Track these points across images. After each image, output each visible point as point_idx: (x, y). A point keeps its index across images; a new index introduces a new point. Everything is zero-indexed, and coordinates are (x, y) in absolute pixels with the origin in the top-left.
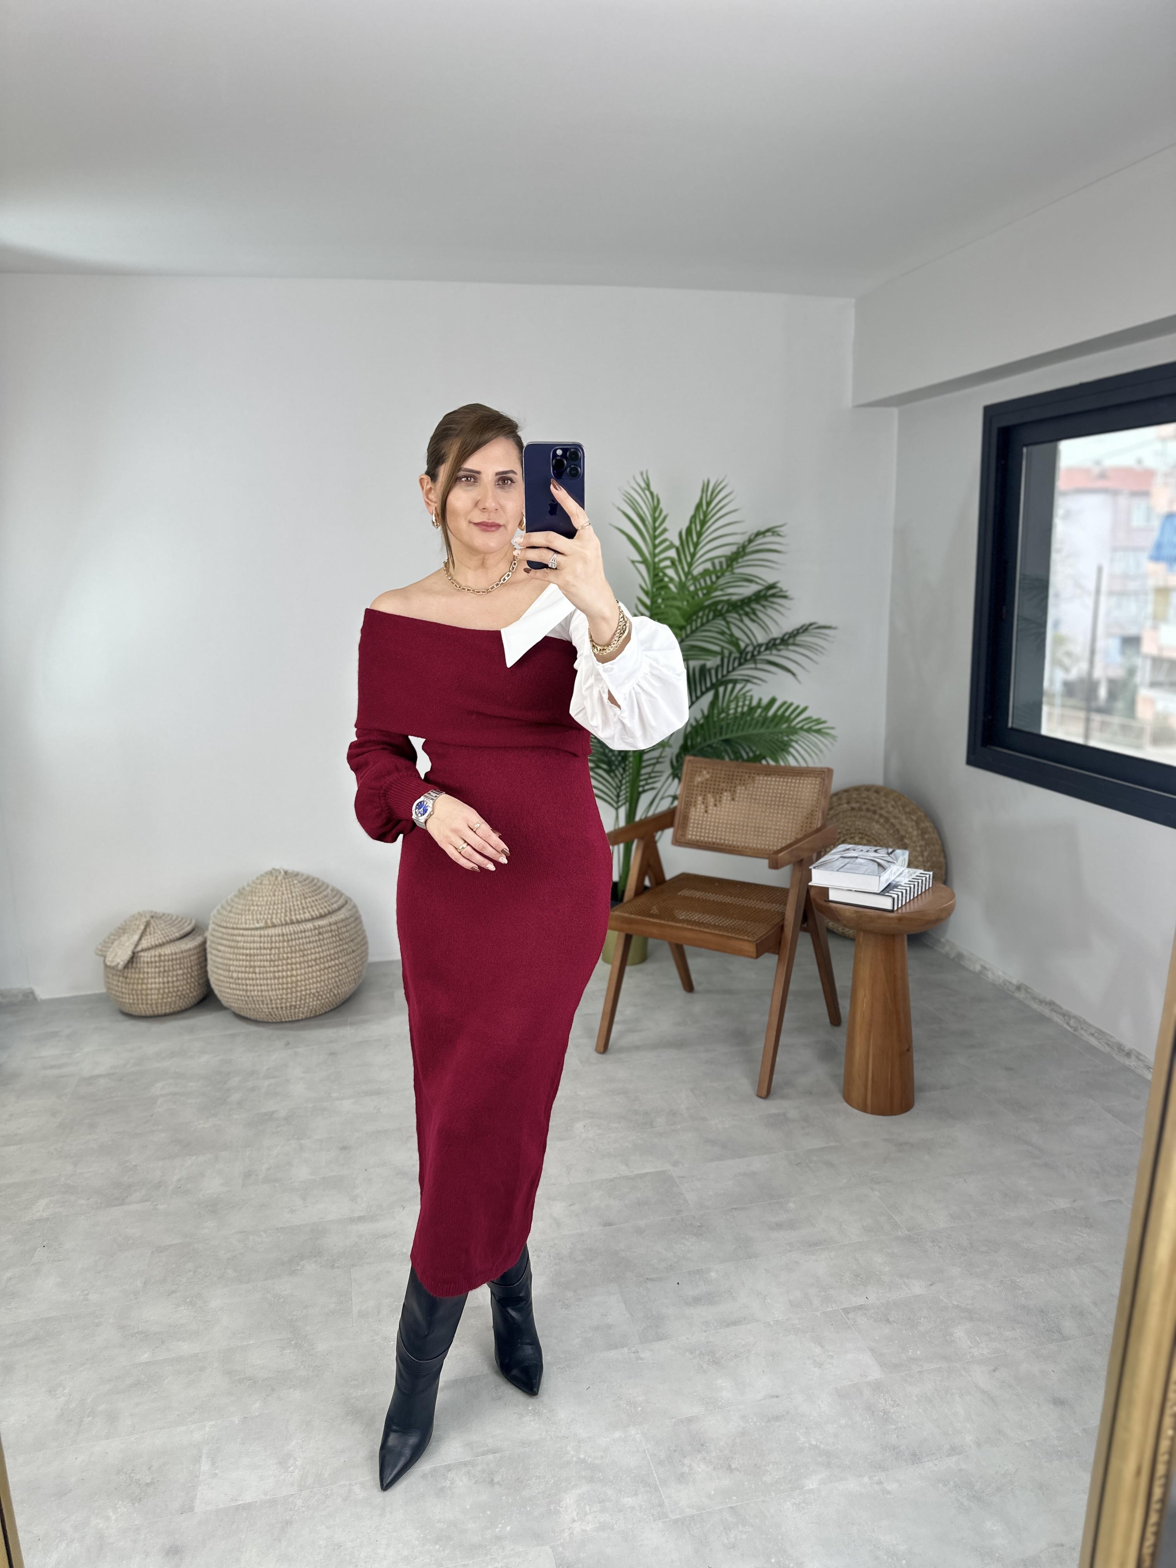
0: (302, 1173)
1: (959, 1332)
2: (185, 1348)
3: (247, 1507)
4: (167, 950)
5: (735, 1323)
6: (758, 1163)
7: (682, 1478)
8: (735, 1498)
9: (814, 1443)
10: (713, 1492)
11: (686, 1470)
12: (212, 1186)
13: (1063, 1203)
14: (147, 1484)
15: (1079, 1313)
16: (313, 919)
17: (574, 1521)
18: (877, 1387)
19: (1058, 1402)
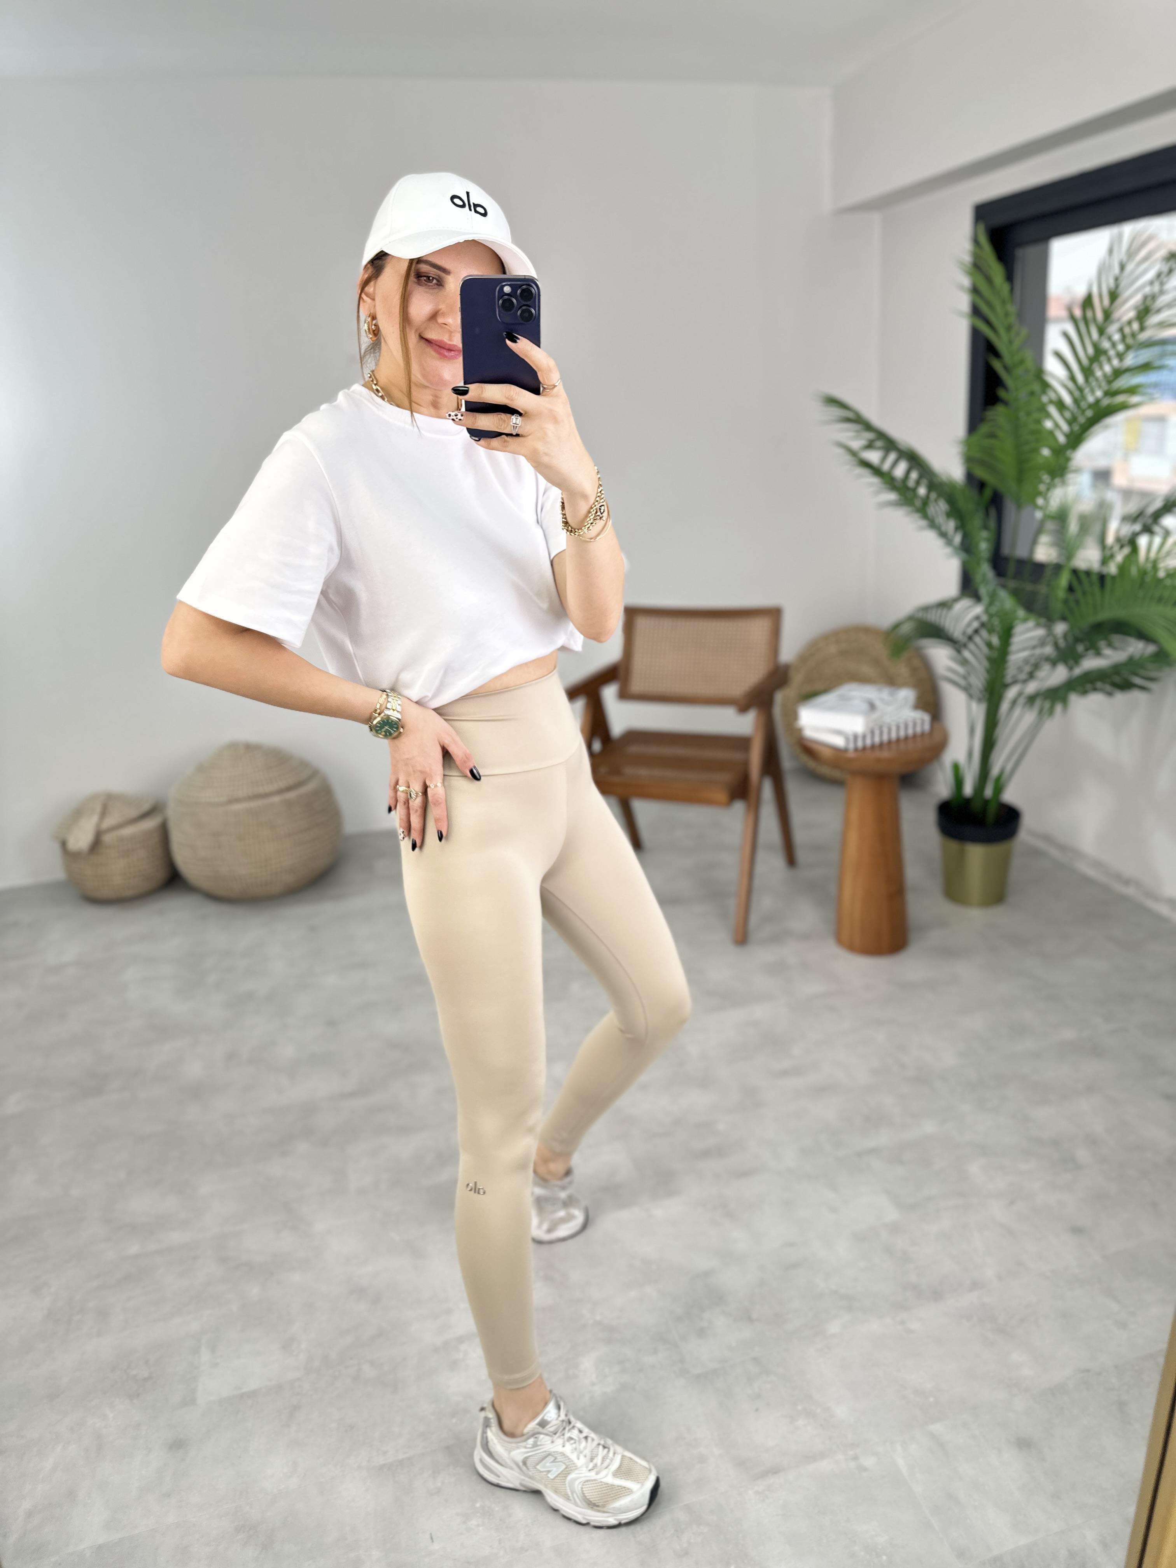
0: (286, 1051)
1: (975, 1168)
2: (175, 1237)
3: (252, 1395)
4: (128, 831)
5: (744, 1174)
7: (702, 1333)
8: (756, 1348)
9: (833, 1287)
10: (734, 1344)
11: (705, 1324)
12: (194, 1070)
13: (1069, 1034)
14: (145, 1379)
15: (1092, 1141)
16: (280, 792)
18: (895, 1228)
19: (1077, 1231)
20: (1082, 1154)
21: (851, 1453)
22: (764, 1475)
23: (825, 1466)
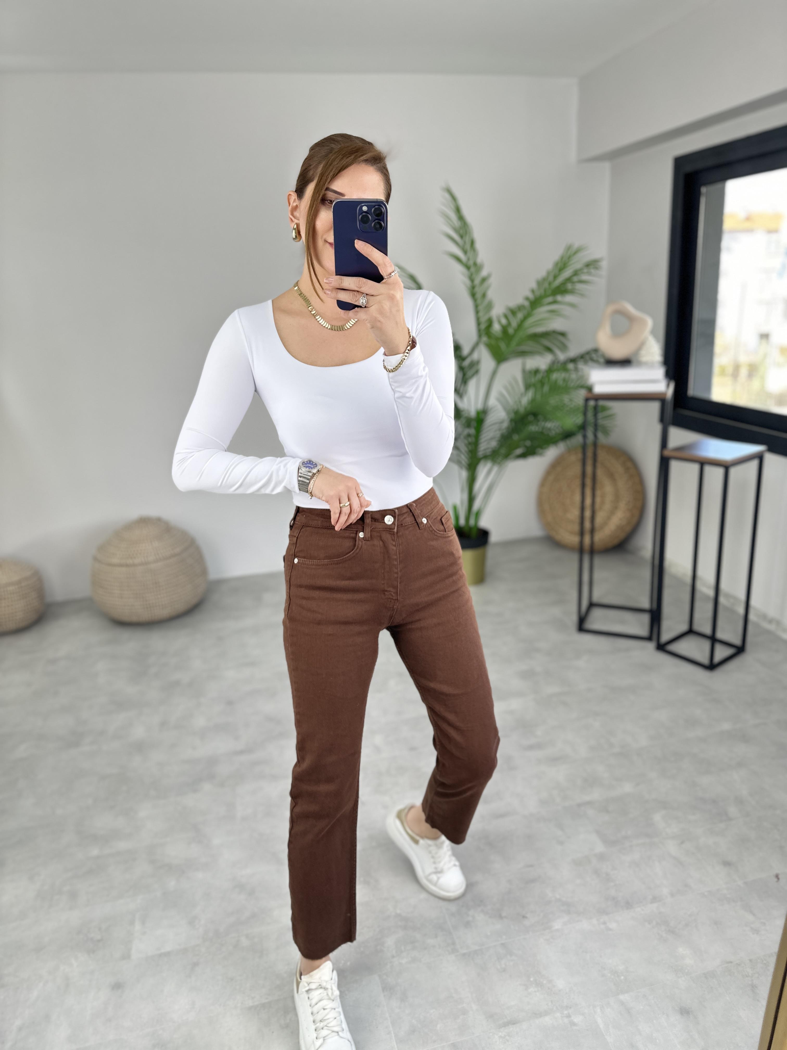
0: (200, 722)
1: (657, 817)
2: (122, 845)
3: (168, 954)
6: (515, 704)
7: (467, 925)
8: (504, 937)
9: (558, 896)
10: (489, 934)
11: (470, 919)
12: (139, 732)
13: (726, 726)
14: (99, 941)
17: (393, 957)
18: (601, 857)
19: (727, 864)
20: (733, 810)
21: (566, 1012)
22: (506, 1024)
23: (547, 1020)
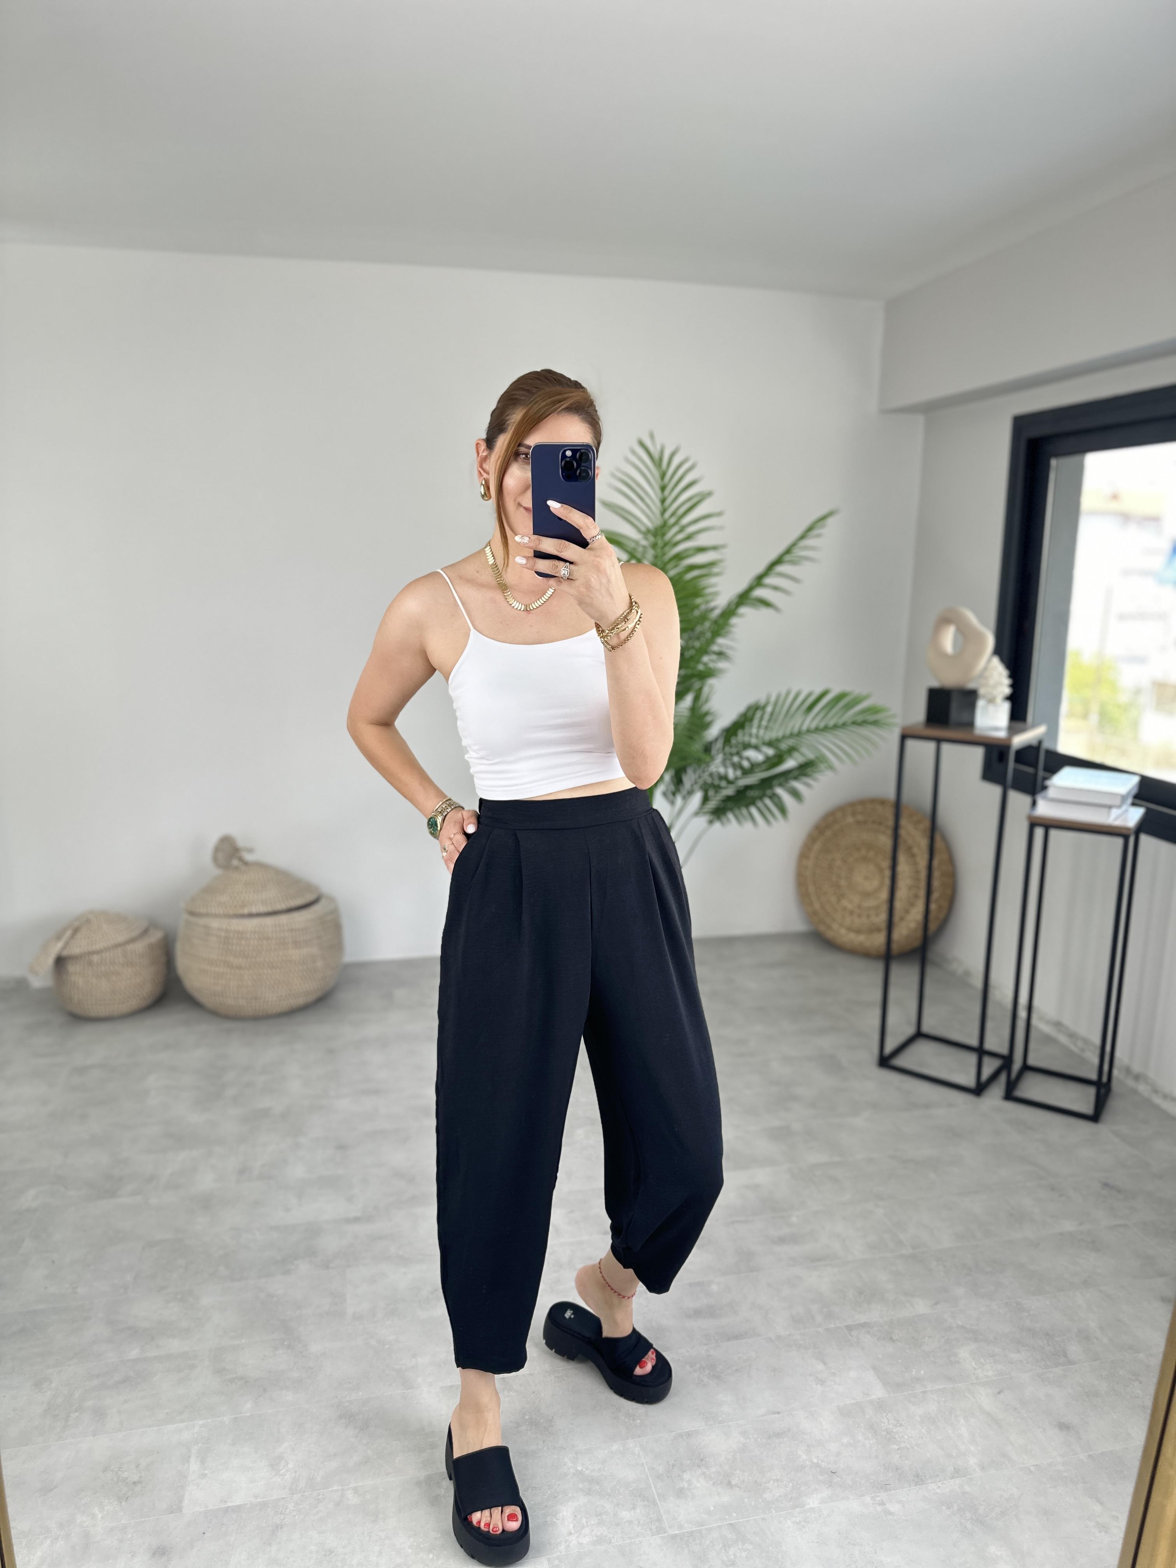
0: (297, 1171)
1: (964, 1353)
3: (237, 1509)
5: (737, 1337)
6: (761, 1176)
7: (680, 1493)
8: (735, 1515)
9: (815, 1461)
10: (712, 1508)
11: (685, 1484)
13: (1068, 1226)
15: (1085, 1336)
18: (880, 1406)
19: (1064, 1427)
20: (1074, 1349)
